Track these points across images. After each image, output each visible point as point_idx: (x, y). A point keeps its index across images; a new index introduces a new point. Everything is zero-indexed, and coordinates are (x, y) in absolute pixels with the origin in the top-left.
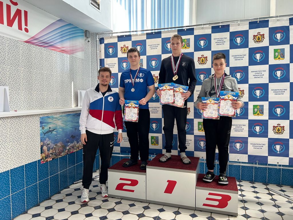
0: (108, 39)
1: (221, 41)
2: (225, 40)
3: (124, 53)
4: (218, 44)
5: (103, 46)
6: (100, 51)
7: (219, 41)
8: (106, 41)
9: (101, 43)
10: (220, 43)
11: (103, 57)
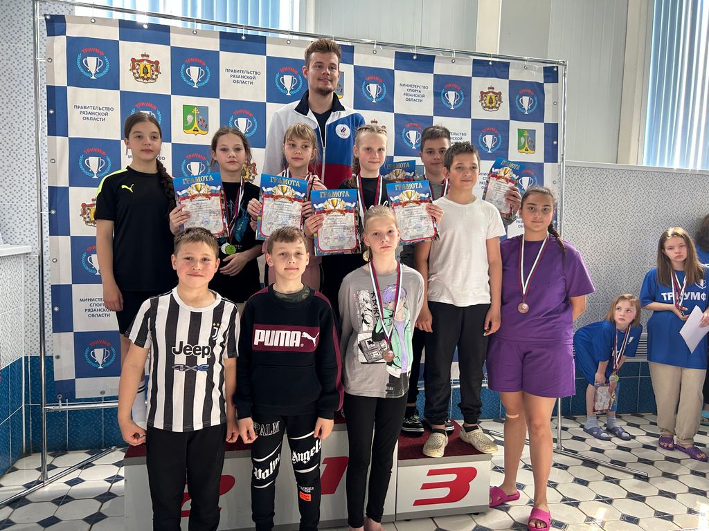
0: (84, 25)
1: (416, 93)
2: (423, 91)
3: (143, 78)
4: (409, 100)
5: (60, 43)
6: (50, 60)
7: (412, 93)
8: (73, 30)
9: (52, 32)
10: (414, 98)
11: (61, 79)
